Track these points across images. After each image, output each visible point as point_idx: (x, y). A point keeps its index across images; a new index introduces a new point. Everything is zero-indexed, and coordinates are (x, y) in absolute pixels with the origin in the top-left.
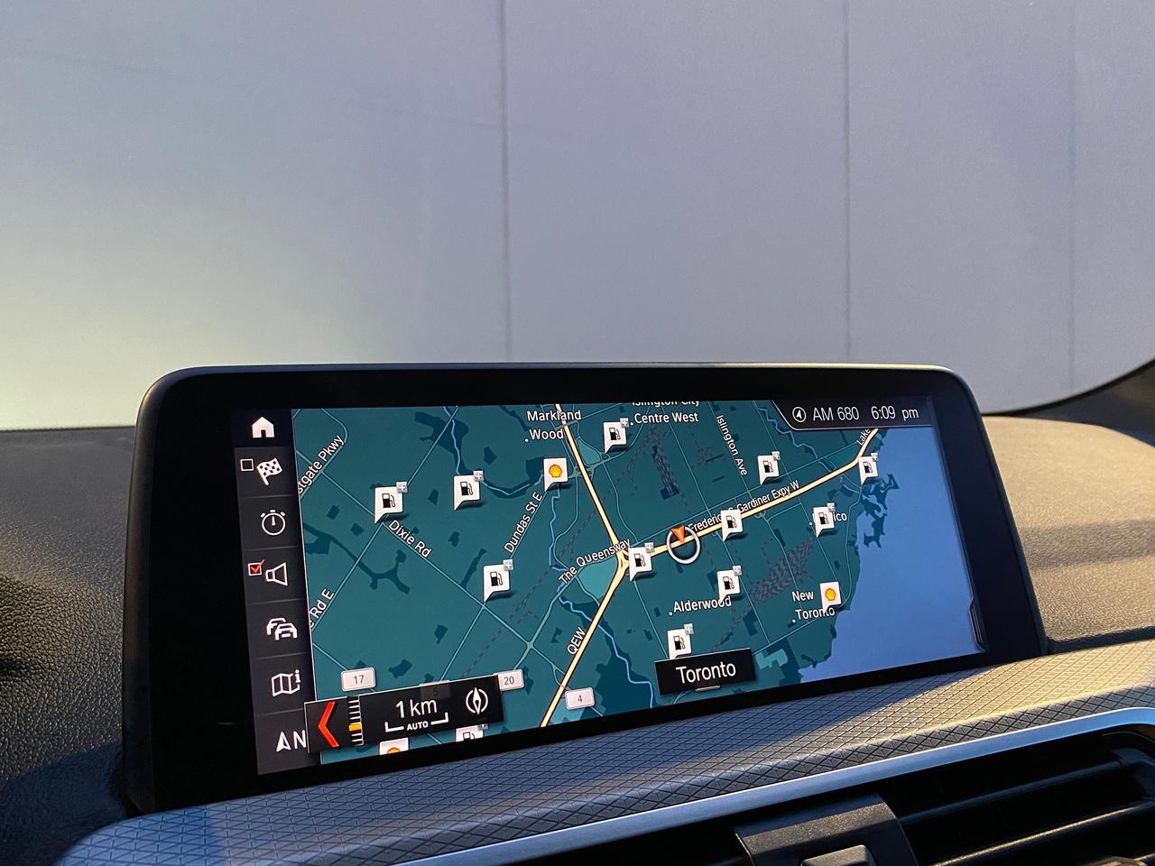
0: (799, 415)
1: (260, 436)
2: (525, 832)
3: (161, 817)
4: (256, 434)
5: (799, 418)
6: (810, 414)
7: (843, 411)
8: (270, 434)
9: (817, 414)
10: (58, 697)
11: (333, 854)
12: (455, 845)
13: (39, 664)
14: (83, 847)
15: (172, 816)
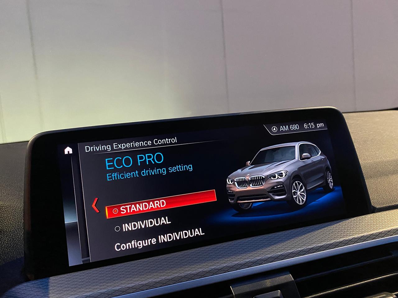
0: (274, 129)
1: (67, 153)
2: (151, 287)
3: (34, 282)
4: (66, 153)
5: (274, 131)
6: (279, 129)
7: (292, 126)
8: (71, 152)
9: (282, 129)
10: (10, 241)
11: (84, 296)
12: (140, 289)
13: (5, 230)
14: (9, 292)
15: (37, 282)
